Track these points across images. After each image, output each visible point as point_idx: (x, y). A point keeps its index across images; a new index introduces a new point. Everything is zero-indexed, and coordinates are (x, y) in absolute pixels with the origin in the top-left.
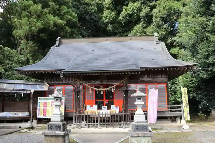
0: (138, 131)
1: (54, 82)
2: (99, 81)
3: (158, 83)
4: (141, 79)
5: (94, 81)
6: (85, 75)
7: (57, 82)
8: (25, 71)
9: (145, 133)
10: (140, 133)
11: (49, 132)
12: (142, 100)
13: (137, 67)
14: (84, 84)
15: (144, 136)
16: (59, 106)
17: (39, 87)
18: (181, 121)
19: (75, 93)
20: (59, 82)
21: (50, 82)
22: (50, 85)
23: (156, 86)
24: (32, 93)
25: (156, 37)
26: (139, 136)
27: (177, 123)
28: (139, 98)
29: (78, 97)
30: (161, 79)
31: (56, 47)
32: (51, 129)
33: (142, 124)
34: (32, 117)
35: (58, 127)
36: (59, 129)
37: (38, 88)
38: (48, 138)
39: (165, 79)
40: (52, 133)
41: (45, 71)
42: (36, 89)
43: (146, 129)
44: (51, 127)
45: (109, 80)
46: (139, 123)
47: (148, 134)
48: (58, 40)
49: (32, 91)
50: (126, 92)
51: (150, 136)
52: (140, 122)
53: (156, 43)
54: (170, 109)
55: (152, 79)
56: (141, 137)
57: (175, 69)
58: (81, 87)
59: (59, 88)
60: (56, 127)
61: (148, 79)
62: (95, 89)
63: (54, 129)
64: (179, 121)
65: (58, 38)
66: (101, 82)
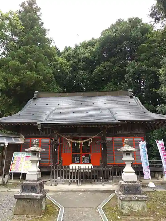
0: (129, 193)
1: (30, 135)
2: (77, 134)
3: (135, 137)
4: (118, 132)
5: (71, 134)
6: (64, 127)
7: (33, 135)
8: (0, 123)
9: (139, 196)
10: (133, 196)
11: (23, 194)
12: (131, 155)
14: (62, 136)
15: (137, 200)
16: (36, 162)
17: (14, 139)
19: (52, 145)
20: (35, 135)
21: (25, 135)
22: (26, 138)
23: (134, 139)
24: (6, 146)
25: (130, 92)
26: (131, 200)
28: (128, 153)
29: (55, 150)
30: (139, 132)
31: (33, 100)
32: (26, 190)
33: (134, 184)
34: (5, 172)
35: (33, 188)
36: (35, 190)
37: (13, 141)
38: (21, 202)
39: (143, 132)
40: (26, 196)
41: (21, 123)
42: (10, 142)
43: (139, 190)
44: (25, 188)
45: (87, 133)
46: (130, 184)
47: (142, 198)
48: (35, 94)
49: (7, 144)
51: (145, 201)
52: (130, 182)
53: (131, 98)
55: (129, 133)
56: (134, 201)
57: (150, 122)
59: (37, 140)
60: (32, 187)
61: (126, 133)
62: (73, 141)
63: (29, 191)
64: (160, 177)
65: (36, 91)
66: (79, 135)
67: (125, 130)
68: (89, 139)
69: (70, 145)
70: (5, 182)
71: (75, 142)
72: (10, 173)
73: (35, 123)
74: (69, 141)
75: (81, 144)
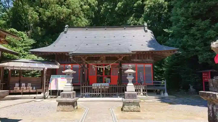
1: (64, 62)
2: (100, 61)
3: (145, 64)
4: (132, 60)
5: (96, 61)
8: (39, 52)
9: (134, 100)
11: (61, 99)
12: (132, 75)
13: (129, 51)
14: (88, 63)
18: (164, 94)
20: (67, 62)
22: (61, 64)
26: (130, 102)
27: (160, 95)
28: (130, 74)
30: (148, 60)
31: (64, 33)
36: (70, 97)
37: (51, 66)
39: (152, 60)
41: (56, 53)
42: (49, 67)
43: (135, 97)
44: (64, 96)
46: (130, 92)
47: (136, 101)
48: (66, 28)
49: (46, 69)
50: (120, 70)
51: (138, 102)
53: (145, 32)
54: (155, 84)
55: (141, 60)
57: (160, 52)
58: (86, 66)
59: (70, 66)
60: (68, 95)
61: (138, 60)
62: (97, 67)
63: (66, 97)
64: (162, 94)
65: (66, 25)
66: (102, 62)
67: (138, 59)
68: (109, 65)
69: (95, 70)
70: (46, 96)
71: (98, 67)
72: (49, 90)
73: (67, 53)
74: (94, 66)
75: (103, 69)
